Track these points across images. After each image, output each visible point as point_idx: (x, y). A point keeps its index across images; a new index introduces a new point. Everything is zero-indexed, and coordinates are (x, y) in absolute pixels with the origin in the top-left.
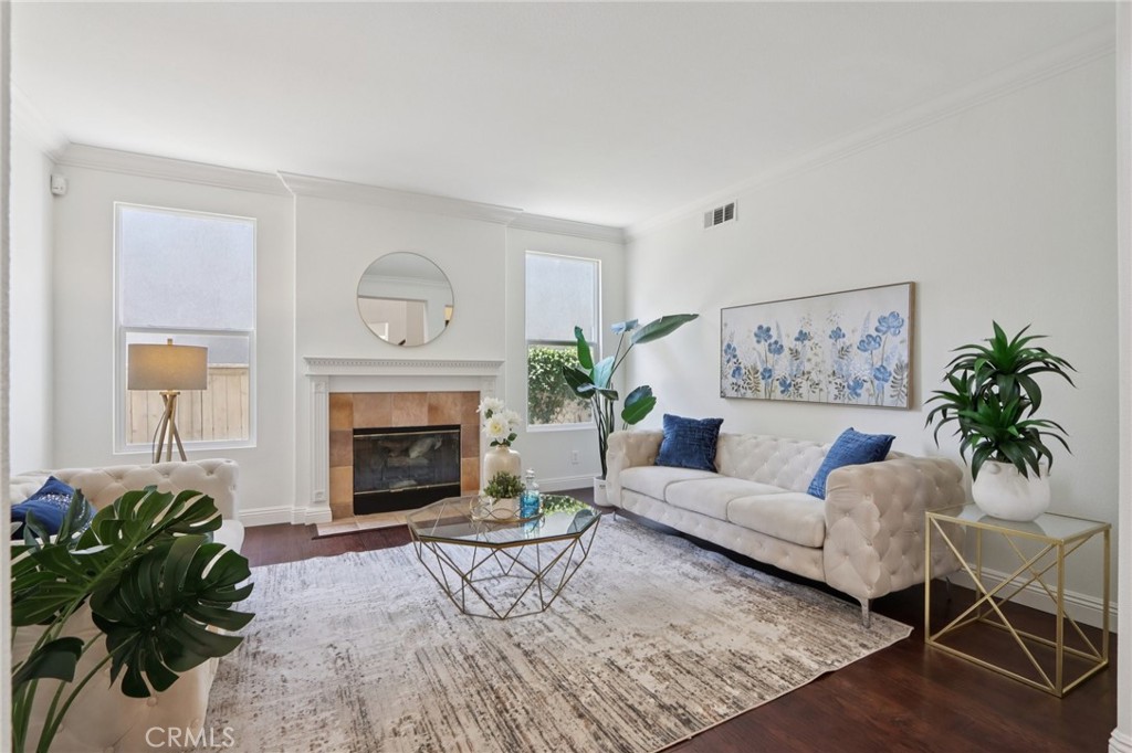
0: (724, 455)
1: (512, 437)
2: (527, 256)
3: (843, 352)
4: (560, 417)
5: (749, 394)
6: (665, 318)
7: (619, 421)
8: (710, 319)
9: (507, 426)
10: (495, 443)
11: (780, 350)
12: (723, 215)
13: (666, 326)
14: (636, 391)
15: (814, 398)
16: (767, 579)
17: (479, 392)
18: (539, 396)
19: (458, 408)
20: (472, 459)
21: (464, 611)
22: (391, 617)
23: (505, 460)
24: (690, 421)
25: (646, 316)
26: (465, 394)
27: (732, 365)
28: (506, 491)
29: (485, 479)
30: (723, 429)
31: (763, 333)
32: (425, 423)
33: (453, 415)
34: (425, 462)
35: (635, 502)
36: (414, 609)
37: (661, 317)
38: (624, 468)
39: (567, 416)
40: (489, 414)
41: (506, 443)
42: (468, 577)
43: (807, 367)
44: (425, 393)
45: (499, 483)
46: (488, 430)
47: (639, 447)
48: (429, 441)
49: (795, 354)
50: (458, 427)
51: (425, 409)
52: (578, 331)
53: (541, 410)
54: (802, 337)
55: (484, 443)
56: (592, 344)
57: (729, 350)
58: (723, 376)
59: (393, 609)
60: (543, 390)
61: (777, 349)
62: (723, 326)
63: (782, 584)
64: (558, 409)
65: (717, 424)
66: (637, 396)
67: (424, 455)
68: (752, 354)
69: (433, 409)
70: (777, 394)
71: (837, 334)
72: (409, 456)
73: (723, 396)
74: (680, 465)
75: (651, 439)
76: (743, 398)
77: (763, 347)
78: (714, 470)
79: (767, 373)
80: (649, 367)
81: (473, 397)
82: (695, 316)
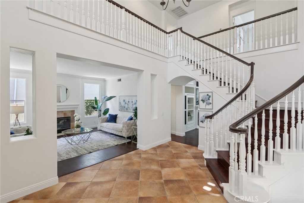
0: (117, 120)
1: (79, 119)
2: (85, 84)
3: (133, 104)
4: (93, 113)
5: (123, 110)
6: (110, 97)
7: (102, 115)
8: (118, 97)
9: (78, 118)
10: (76, 120)
11: (126, 104)
12: (120, 80)
13: (111, 98)
14: (106, 109)
15: (130, 111)
16: (118, 137)
17: (74, 111)
18: (89, 109)
19: (70, 114)
20: (73, 123)
21: (71, 144)
22: (60, 146)
23: (78, 123)
24: (112, 115)
25: (109, 95)
26: (71, 111)
27: (120, 106)
28: (78, 127)
29: (75, 125)
30: (118, 116)
31: (124, 101)
32: (63, 117)
33: (69, 115)
34: (63, 124)
35: (102, 128)
36: (63, 145)
37: (110, 96)
38: (101, 123)
39: (95, 113)
40: (76, 116)
41: (78, 120)
42: (72, 139)
43: (129, 106)
44: (63, 111)
45: (77, 126)
46: (75, 118)
47: (104, 119)
48: (63, 120)
49: (128, 104)
50: (70, 117)
51: (63, 114)
52: (95, 98)
53: (89, 112)
54: (129, 102)
55: (75, 120)
56: (98, 100)
57: (120, 103)
58: (119, 107)
59: (60, 145)
60: (90, 108)
61: (126, 103)
62: (119, 99)
63: (120, 138)
64: (93, 112)
65: (117, 115)
66: (106, 110)
67: (63, 123)
68: (123, 104)
69: (65, 114)
70: (126, 110)
71: (132, 102)
72: (59, 123)
73: (119, 110)
74: (110, 122)
75: (106, 118)
76: (122, 111)
77: (124, 103)
78: (116, 123)
79: (125, 107)
80: (109, 105)
81: (73, 112)
82: (116, 96)
